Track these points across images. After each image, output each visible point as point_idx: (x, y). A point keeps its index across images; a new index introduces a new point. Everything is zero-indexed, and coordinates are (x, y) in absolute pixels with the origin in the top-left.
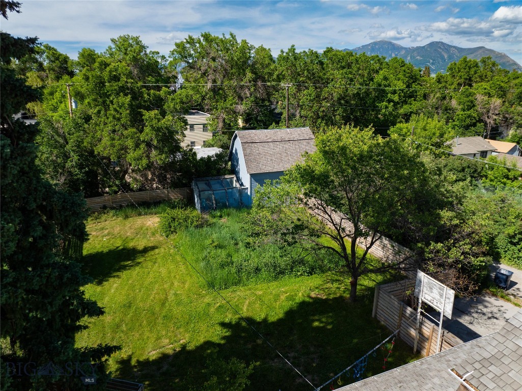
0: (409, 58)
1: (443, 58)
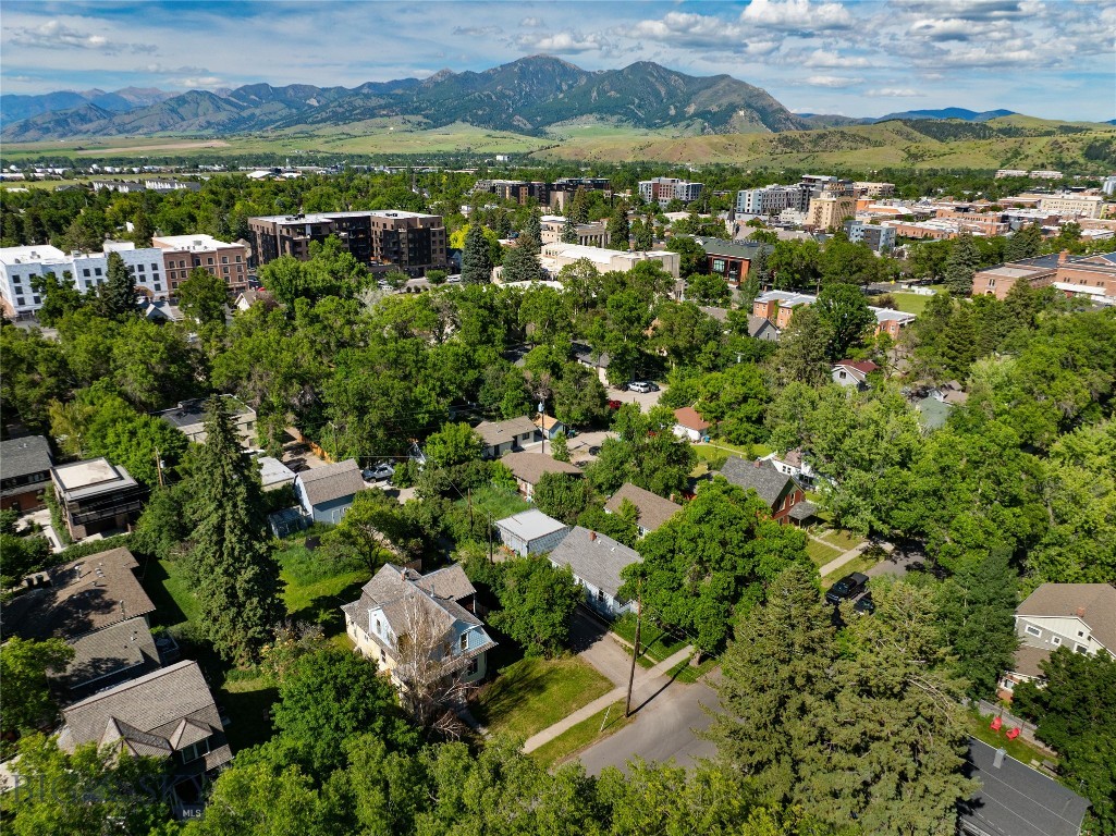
0: (595, 94)
1: (657, 94)
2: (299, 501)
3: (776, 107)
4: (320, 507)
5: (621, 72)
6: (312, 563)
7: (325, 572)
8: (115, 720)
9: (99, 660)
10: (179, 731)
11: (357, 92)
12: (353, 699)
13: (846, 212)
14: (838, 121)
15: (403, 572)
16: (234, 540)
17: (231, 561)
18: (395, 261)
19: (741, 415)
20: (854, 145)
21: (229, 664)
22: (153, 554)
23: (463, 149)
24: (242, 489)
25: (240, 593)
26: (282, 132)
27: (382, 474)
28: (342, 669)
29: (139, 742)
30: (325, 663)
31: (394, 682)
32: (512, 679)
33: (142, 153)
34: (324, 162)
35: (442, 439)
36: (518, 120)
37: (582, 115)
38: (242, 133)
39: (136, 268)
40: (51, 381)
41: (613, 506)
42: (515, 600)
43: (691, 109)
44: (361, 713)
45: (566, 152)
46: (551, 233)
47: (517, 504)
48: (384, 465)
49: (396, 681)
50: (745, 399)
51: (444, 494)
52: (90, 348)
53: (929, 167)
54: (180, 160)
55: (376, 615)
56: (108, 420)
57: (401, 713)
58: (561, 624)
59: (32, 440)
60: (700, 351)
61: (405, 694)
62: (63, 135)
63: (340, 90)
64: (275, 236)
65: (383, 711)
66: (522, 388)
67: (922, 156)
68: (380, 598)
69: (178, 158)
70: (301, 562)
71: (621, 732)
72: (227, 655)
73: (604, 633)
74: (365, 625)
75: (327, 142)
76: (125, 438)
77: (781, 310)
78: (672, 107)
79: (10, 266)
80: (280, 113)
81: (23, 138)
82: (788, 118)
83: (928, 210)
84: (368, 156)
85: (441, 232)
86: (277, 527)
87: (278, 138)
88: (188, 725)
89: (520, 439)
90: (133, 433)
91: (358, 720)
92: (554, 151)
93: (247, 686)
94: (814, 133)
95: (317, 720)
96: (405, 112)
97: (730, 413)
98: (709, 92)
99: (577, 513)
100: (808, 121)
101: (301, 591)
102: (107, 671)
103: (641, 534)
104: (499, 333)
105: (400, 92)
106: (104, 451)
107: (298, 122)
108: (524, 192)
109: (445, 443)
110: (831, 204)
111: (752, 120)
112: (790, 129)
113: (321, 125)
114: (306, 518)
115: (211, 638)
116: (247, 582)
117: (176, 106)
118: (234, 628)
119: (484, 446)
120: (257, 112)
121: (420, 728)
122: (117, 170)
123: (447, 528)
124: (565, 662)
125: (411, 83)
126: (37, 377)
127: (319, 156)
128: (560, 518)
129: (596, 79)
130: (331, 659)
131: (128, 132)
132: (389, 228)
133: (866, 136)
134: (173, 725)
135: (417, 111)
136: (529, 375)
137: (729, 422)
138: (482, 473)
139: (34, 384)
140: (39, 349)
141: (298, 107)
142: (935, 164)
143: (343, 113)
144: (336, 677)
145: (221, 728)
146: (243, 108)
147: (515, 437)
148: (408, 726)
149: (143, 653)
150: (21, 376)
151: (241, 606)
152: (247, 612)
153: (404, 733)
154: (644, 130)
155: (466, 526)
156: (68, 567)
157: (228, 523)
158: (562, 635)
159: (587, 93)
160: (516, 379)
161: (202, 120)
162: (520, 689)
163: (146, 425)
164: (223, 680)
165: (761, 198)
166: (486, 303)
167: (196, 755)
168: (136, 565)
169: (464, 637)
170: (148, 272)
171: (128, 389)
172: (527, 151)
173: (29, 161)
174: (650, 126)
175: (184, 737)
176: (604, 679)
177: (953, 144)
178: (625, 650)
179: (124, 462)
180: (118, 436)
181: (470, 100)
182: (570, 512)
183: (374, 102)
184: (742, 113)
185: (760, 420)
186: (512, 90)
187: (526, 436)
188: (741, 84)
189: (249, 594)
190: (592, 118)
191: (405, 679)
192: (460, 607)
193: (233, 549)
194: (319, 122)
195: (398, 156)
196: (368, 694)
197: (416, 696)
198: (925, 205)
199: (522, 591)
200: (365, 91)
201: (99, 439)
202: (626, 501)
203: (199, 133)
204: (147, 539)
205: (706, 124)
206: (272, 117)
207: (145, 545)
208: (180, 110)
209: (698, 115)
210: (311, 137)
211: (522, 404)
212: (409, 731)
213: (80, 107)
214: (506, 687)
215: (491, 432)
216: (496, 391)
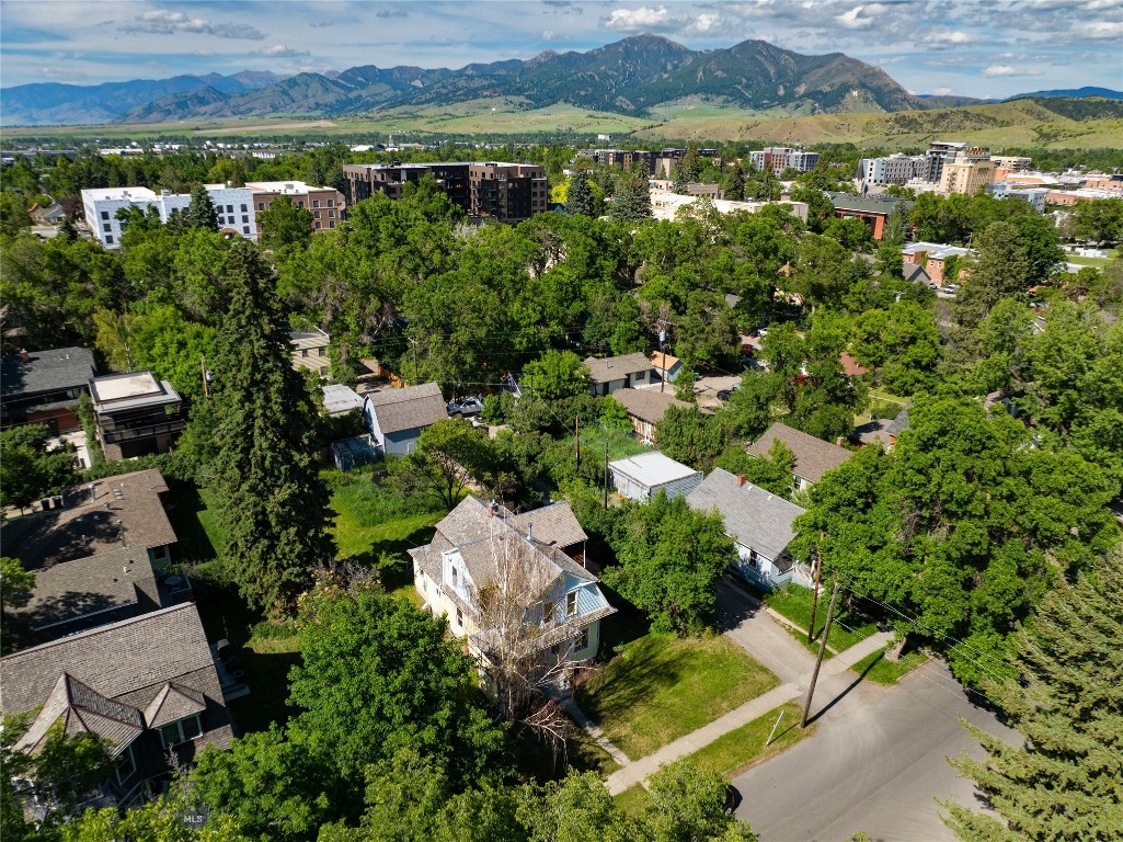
0: (701, 74)
1: (766, 75)
2: (368, 429)
3: (892, 86)
4: (393, 437)
5: (729, 51)
6: (378, 501)
7: (394, 513)
8: (68, 677)
9: (76, 595)
10: (159, 701)
11: (460, 73)
12: (406, 674)
13: (983, 180)
14: (959, 102)
15: (491, 505)
16: (265, 445)
17: (260, 474)
18: (493, 212)
19: (907, 359)
20: (978, 125)
21: (258, 616)
22: (191, 480)
23: (564, 129)
24: (277, 377)
25: (273, 520)
26: (387, 113)
27: (469, 409)
28: (393, 625)
29: (95, 713)
30: (367, 615)
31: (471, 651)
32: (632, 662)
33: (255, 132)
34: (427, 140)
35: (541, 368)
36: (621, 101)
37: (687, 95)
38: (348, 114)
39: (225, 209)
40: (105, 291)
41: (761, 449)
42: (640, 552)
43: (802, 89)
44: (418, 695)
45: (669, 132)
46: (659, 191)
47: (633, 447)
48: (471, 399)
49: (475, 651)
50: (913, 340)
51: (542, 430)
52: (148, 255)
53: (1063, 148)
54: (289, 138)
55: (452, 560)
56: (156, 328)
57: (480, 698)
58: (708, 589)
59: (76, 351)
60: (847, 292)
61: (487, 670)
62: (181, 118)
63: (445, 72)
64: (369, 183)
65: (453, 693)
66: (638, 319)
67: (1055, 136)
68: (459, 539)
69: (286, 136)
70: (366, 499)
71: (796, 748)
72: (256, 603)
73: (757, 608)
74: (437, 574)
75: (430, 122)
76: (173, 349)
77: (930, 262)
78: (781, 87)
79: (99, 202)
80: (385, 94)
81: (147, 120)
82: (906, 99)
83: (1076, 181)
84: (469, 136)
85: (542, 183)
86: (340, 457)
87: (383, 118)
88: (172, 693)
89: (633, 377)
90: (182, 345)
91: (412, 706)
92: (657, 130)
93: (279, 646)
94: (934, 112)
95: (350, 701)
96: (507, 92)
97: (892, 357)
98: (822, 71)
99: (712, 456)
100: (927, 102)
101: (362, 533)
102: (84, 610)
103: (796, 486)
104: (610, 265)
105: (503, 72)
106: (150, 365)
107: (402, 103)
108: (628, 160)
109: (545, 373)
110: (967, 170)
111: (866, 100)
112: (906, 109)
113: (425, 106)
114: (376, 449)
115: (236, 580)
116: (283, 504)
117: (287, 88)
118: (265, 567)
119: (590, 384)
120: (364, 93)
121: (508, 724)
122: (229, 146)
123: (546, 470)
124: (706, 644)
125: (514, 64)
126: (90, 286)
127: (422, 135)
128: (689, 463)
129: (701, 58)
130: (378, 610)
131: (241, 113)
132: (488, 177)
133: (990, 115)
134: (150, 689)
135: (519, 91)
136: (645, 305)
137: (891, 367)
138: (589, 410)
139: (86, 294)
140: (93, 255)
141: (404, 88)
142: (1072, 145)
143: (447, 94)
144: (381, 635)
145: (221, 701)
146: (350, 90)
147: (629, 375)
148: (490, 721)
149: (138, 590)
150: (72, 285)
151: (275, 538)
152: (282, 547)
153: (482, 730)
154: (752, 111)
155: (571, 466)
156: (83, 487)
157: (259, 422)
158: (708, 605)
159: (693, 72)
160: (630, 309)
161: (311, 102)
162: (643, 676)
163: (198, 335)
164: (248, 636)
165: (884, 167)
166: (594, 233)
167: (182, 737)
168: (166, 489)
169: (572, 597)
170: (238, 214)
171: (187, 302)
172: (629, 131)
173: (151, 140)
174: (757, 107)
175: (163, 709)
176: (765, 670)
177: (1092, 123)
178: (788, 630)
179: (170, 377)
180: (164, 345)
181: (573, 81)
182: (703, 456)
183: (477, 83)
184: (855, 93)
185: (929, 367)
186: (616, 70)
187: (640, 376)
188: (856, 63)
189: (285, 522)
190: (696, 98)
191: (486, 648)
192: (566, 557)
193: (264, 458)
194: (423, 103)
195: (500, 136)
196: (431, 666)
197: (502, 674)
198: (1072, 176)
199: (652, 540)
200: (469, 72)
201: (145, 351)
202: (777, 443)
203: (307, 115)
204: (185, 462)
205: (817, 105)
206: (377, 98)
207: (182, 468)
208: (291, 92)
209: (807, 95)
210: (415, 117)
211: (637, 338)
212: (490, 727)
213: (199, 89)
214: (623, 672)
215: (600, 369)
216: (605, 326)
